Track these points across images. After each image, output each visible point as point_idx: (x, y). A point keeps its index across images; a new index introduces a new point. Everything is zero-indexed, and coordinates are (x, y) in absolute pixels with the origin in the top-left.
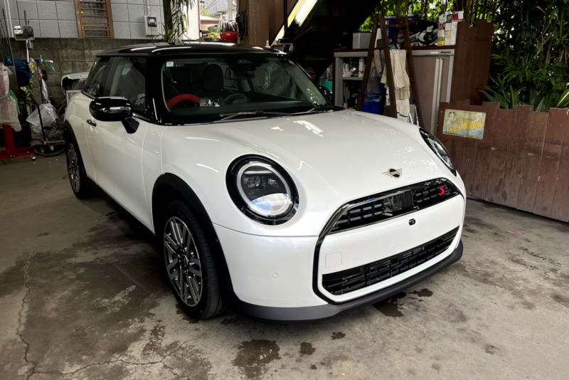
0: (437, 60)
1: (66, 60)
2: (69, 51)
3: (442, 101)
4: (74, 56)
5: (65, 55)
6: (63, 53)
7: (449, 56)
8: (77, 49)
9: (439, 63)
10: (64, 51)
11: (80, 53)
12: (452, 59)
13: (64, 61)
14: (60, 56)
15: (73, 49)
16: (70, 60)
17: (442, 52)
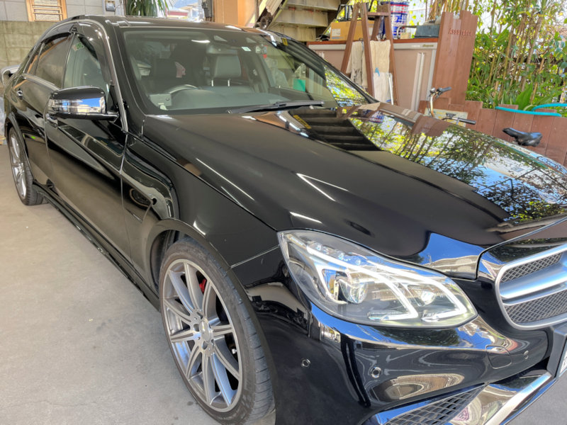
0: (419, 54)
1: (13, 46)
2: (17, 36)
3: (423, 99)
4: (23, 42)
5: (12, 40)
6: (10, 38)
7: (432, 50)
8: (26, 34)
9: (421, 58)
10: (10, 36)
11: (29, 38)
12: (434, 53)
13: (11, 48)
14: (7, 42)
15: (22, 34)
16: (18, 45)
17: (424, 46)
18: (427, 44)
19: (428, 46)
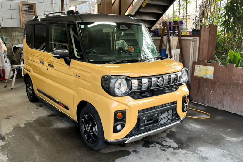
3: (194, 61)
7: (197, 40)
9: (192, 43)
10: (14, 33)
11: (22, 34)
13: (14, 38)
14: (12, 35)
15: (18, 32)
16: (17, 37)
17: (194, 38)
18: (195, 38)
19: (195, 39)
